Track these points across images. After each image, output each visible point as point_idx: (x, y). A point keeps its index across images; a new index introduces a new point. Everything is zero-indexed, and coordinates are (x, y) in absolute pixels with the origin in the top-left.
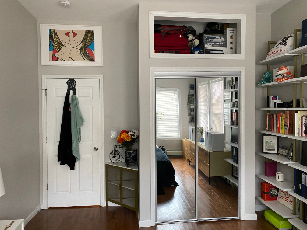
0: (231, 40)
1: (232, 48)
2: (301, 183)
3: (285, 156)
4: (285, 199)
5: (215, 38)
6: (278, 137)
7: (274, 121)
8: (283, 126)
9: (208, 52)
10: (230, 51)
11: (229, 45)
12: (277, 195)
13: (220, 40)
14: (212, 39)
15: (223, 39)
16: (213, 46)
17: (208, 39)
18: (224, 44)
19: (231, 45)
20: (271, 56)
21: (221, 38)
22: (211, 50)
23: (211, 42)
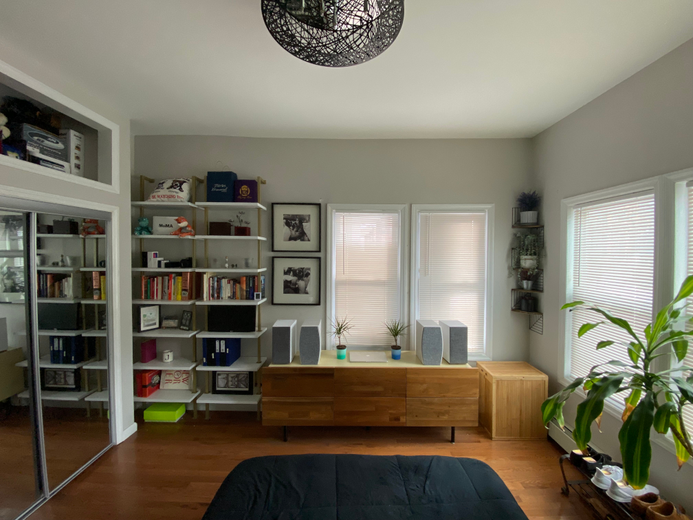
0: (77, 151)
1: (78, 167)
2: (214, 351)
3: (175, 328)
4: (173, 382)
5: (46, 138)
6: (160, 306)
7: (157, 285)
8: (180, 291)
9: (36, 160)
10: (75, 170)
11: (73, 161)
12: (159, 382)
13: (56, 145)
14: (42, 139)
15: (60, 146)
16: (42, 152)
17: (32, 135)
18: (65, 156)
19: (77, 162)
20: (159, 199)
21: (57, 143)
22: (41, 159)
23: (40, 144)
